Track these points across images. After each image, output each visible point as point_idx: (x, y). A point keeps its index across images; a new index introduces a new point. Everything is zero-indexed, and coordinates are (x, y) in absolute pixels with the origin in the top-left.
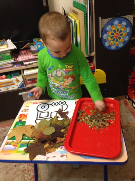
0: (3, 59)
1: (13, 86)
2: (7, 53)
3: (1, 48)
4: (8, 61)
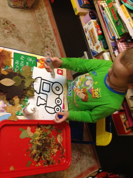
0: (117, 26)
1: (92, 44)
2: (125, 29)
3: (130, 21)
4: (116, 32)
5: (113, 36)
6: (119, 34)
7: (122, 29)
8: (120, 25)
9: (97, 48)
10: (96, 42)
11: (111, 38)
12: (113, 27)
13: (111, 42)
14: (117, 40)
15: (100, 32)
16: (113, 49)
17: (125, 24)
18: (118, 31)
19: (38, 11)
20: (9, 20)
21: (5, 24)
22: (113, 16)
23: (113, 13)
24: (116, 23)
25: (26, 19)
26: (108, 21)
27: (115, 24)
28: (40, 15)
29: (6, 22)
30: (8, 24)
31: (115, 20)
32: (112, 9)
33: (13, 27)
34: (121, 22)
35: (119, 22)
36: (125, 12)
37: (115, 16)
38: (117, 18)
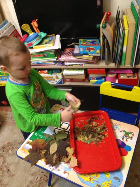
0: (47, 56)
1: (53, 81)
2: (52, 51)
3: (47, 46)
4: (51, 59)
5: (53, 62)
6: (53, 57)
7: (51, 53)
8: (47, 54)
9: (57, 78)
10: (53, 78)
11: (54, 64)
12: (47, 60)
13: (57, 65)
14: (57, 60)
15: (46, 71)
16: (63, 65)
17: (48, 50)
18: (51, 57)
19: (7, 118)
20: (3, 145)
21: (4, 150)
23: (36, 56)
24: (45, 56)
25: (8, 131)
26: (40, 61)
27: (45, 58)
29: (3, 148)
30: (5, 148)
31: (42, 57)
32: (33, 56)
33: (10, 144)
34: (45, 53)
36: (39, 48)
37: (39, 56)
38: (41, 54)
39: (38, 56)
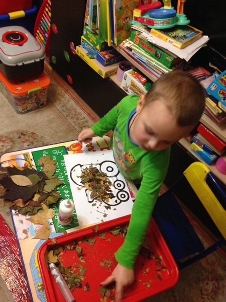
0: (159, 58)
2: (171, 56)
3: (171, 42)
4: (162, 67)
5: (161, 73)
6: (167, 66)
7: (167, 58)
8: (161, 55)
12: (154, 64)
15: (143, 80)
17: (167, 50)
18: (164, 64)
20: (25, 130)
21: (21, 136)
22: (147, 50)
23: (145, 46)
24: (156, 56)
26: (144, 59)
27: (155, 58)
28: (63, 106)
29: (22, 134)
30: (24, 135)
31: (152, 53)
32: (142, 43)
33: (33, 136)
34: (161, 51)
35: (158, 53)
36: (159, 37)
38: (154, 49)
39: (148, 48)
